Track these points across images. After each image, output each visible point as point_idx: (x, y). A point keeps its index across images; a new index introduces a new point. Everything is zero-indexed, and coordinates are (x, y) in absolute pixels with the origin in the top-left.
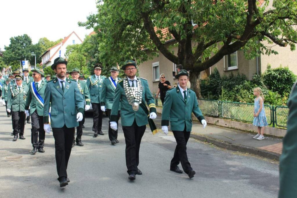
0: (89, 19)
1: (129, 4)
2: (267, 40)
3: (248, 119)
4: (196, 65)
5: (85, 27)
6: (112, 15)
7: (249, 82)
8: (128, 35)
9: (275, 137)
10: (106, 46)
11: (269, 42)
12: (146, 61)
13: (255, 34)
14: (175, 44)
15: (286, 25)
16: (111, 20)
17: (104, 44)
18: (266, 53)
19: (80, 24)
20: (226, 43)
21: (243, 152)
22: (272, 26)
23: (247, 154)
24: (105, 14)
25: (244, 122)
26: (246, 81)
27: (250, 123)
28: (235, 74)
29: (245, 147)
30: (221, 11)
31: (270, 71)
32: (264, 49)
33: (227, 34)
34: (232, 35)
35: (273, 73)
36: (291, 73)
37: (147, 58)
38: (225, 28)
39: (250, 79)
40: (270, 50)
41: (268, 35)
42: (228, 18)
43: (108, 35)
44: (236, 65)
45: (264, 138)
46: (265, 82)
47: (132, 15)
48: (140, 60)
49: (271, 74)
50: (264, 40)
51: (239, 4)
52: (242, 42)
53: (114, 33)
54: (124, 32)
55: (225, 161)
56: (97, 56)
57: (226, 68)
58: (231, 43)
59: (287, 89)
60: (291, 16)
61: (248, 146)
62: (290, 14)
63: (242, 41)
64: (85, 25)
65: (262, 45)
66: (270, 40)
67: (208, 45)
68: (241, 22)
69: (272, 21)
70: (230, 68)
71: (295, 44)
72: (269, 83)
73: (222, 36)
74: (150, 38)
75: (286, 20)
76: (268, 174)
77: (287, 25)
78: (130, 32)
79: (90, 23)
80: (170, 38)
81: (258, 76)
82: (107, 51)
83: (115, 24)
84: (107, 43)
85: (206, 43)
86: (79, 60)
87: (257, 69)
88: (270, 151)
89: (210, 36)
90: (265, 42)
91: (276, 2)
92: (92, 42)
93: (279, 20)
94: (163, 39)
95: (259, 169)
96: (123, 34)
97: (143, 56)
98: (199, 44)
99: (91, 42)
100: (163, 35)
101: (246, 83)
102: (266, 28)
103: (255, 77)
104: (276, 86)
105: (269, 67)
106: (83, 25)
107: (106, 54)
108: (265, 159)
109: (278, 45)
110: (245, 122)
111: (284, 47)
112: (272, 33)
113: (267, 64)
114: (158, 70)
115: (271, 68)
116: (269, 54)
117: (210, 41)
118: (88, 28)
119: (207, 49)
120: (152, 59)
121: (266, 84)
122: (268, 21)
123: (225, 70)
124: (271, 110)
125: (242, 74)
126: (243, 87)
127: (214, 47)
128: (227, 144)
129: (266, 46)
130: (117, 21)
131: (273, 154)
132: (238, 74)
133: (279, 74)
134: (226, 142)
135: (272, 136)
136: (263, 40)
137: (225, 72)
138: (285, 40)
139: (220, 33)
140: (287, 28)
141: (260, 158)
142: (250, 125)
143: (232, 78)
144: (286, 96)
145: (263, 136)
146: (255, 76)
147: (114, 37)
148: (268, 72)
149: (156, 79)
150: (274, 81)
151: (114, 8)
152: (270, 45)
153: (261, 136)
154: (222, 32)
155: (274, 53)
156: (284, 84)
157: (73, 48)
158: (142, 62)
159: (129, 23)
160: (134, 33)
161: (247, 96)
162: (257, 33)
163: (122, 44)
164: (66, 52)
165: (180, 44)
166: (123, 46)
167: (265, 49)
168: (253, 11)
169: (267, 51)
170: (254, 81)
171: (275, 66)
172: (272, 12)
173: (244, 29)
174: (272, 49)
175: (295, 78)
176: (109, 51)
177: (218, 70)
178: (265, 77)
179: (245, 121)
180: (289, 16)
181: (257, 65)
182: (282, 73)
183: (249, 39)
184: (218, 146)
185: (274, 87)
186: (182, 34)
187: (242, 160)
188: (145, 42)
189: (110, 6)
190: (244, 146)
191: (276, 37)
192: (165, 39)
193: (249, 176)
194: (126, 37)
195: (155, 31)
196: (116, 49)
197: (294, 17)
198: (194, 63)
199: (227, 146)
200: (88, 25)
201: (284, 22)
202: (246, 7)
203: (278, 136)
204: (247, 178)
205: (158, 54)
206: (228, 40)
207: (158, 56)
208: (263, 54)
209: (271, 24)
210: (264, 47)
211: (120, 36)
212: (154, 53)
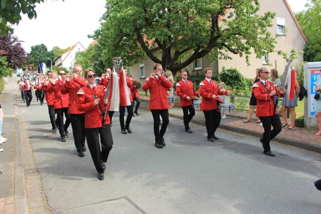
0: (96, 32)
1: (128, 22)
2: (224, 49)
4: (174, 66)
5: (92, 38)
6: (114, 30)
8: (123, 45)
9: (234, 117)
10: (108, 53)
11: (226, 51)
12: (137, 63)
14: (158, 51)
16: (113, 33)
17: (106, 51)
18: (224, 58)
19: (89, 37)
20: (196, 51)
24: (108, 29)
28: (200, 73)
30: (192, 28)
31: (224, 71)
33: (197, 44)
34: (201, 45)
35: (227, 72)
36: (238, 72)
37: (138, 61)
38: (196, 40)
40: (227, 56)
41: (225, 46)
42: (197, 33)
44: (201, 67)
45: (226, 117)
46: (221, 79)
47: (131, 30)
48: (133, 62)
49: (225, 73)
50: (222, 49)
51: (204, 24)
52: (208, 51)
53: (114, 43)
54: (121, 42)
55: (202, 133)
56: (99, 60)
57: (194, 69)
58: (200, 51)
59: (236, 83)
60: (241, 33)
62: (241, 31)
64: (93, 37)
65: (221, 53)
66: (227, 49)
67: (182, 52)
68: (207, 36)
69: (227, 36)
70: (196, 69)
71: (243, 52)
72: (223, 79)
73: (194, 46)
74: (141, 47)
75: (237, 36)
76: (233, 141)
77: (238, 39)
78: (125, 42)
79: (96, 36)
80: (154, 47)
81: (216, 74)
82: (110, 56)
83: (115, 37)
84: (109, 50)
85: (181, 50)
86: (85, 63)
87: (215, 69)
88: (232, 126)
89: (185, 45)
90: (223, 51)
91: (230, 23)
93: (232, 35)
94: (149, 48)
95: (227, 139)
96: (120, 44)
97: (135, 60)
98: (175, 51)
99: (95, 49)
100: (150, 45)
102: (225, 41)
104: (229, 81)
105: (224, 68)
106: (91, 37)
107: (109, 58)
108: (230, 132)
109: (232, 53)
111: (236, 55)
112: (228, 45)
113: (222, 66)
114: (144, 70)
115: (225, 69)
116: (226, 59)
117: (183, 50)
118: (94, 39)
119: (181, 55)
120: (142, 61)
121: (222, 80)
122: (225, 36)
124: (230, 98)
127: (185, 53)
128: (201, 121)
130: (117, 34)
131: (235, 128)
132: (202, 73)
133: (231, 73)
134: (200, 120)
135: (231, 116)
137: (193, 71)
138: (237, 50)
139: (193, 44)
140: (237, 41)
141: (226, 131)
143: (197, 75)
144: (235, 89)
145: (226, 116)
146: (214, 74)
147: (114, 46)
148: (223, 72)
149: (142, 76)
150: (227, 78)
151: (116, 25)
152: (226, 53)
153: (224, 116)
155: (229, 59)
156: (234, 80)
157: (80, 54)
158: (134, 64)
159: (125, 36)
160: (128, 43)
162: (218, 44)
164: (75, 57)
165: (164, 51)
166: (121, 52)
167: (224, 55)
168: (216, 29)
169: (225, 57)
171: (227, 68)
172: (227, 29)
173: (208, 41)
174: (228, 56)
175: (241, 76)
177: (188, 70)
178: (221, 75)
180: (240, 33)
182: (232, 72)
183: (212, 48)
184: (195, 123)
185: (227, 82)
186: (167, 44)
188: (137, 50)
189: (113, 23)
191: (231, 47)
192: (151, 47)
193: (222, 143)
195: (145, 42)
196: (115, 54)
197: (243, 34)
198: (172, 65)
199: (202, 123)
200: (95, 37)
202: (209, 25)
203: (236, 116)
205: (146, 58)
206: (198, 48)
207: (146, 59)
208: (222, 59)
209: (227, 38)
210: (223, 54)
211: (118, 45)
212: (142, 57)
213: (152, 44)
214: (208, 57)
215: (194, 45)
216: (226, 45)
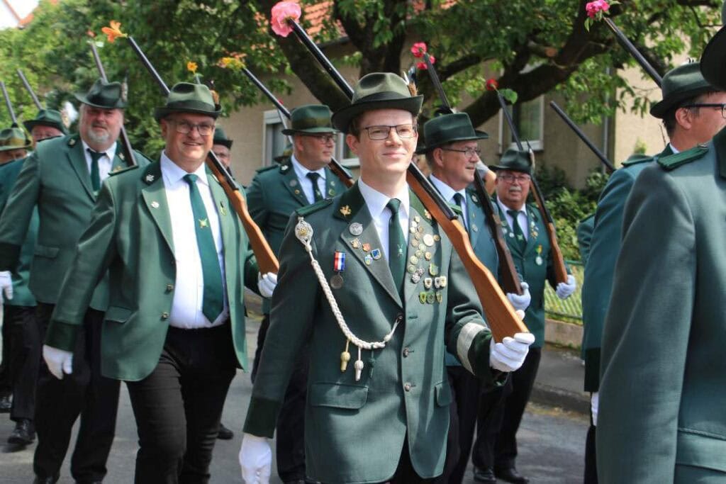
3: (566, 309)
7: (576, 195)
8: (194, 16)
12: (251, 106)
13: (603, 46)
14: (346, 58)
15: (700, 26)
18: (634, 108)
20: (512, 69)
21: (545, 404)
22: (656, 24)
23: (557, 412)
25: (554, 318)
26: (566, 192)
27: (571, 320)
29: (551, 390)
32: (627, 95)
33: (516, 41)
34: (532, 43)
37: (253, 95)
39: (579, 185)
40: (646, 99)
43: (132, 11)
44: (537, 138)
48: (231, 99)
50: (628, 68)
52: (561, 71)
53: (151, 7)
56: (81, 77)
57: (505, 145)
58: (528, 68)
61: (561, 389)
63: (562, 67)
65: (621, 82)
67: (453, 69)
68: (563, 5)
69: (657, 10)
73: (502, 46)
75: (700, 10)
77: (705, 26)
78: (202, 6)
80: (332, 37)
81: (603, 177)
82: (123, 65)
85: (448, 60)
86: (12, 85)
89: (462, 40)
90: (632, 74)
92: (68, 26)
93: (680, 7)
96: (179, 11)
97: (242, 90)
99: (63, 25)
100: (311, 26)
101: (566, 197)
102: (640, 28)
103: (594, 181)
110: (555, 316)
112: (654, 48)
113: (634, 142)
116: (644, 109)
117: (460, 54)
119: (449, 79)
122: (646, 9)
123: (500, 151)
125: (556, 169)
126: (555, 209)
127: (470, 75)
129: (634, 87)
136: (625, 65)
139: (497, 34)
140: (701, 33)
142: (569, 328)
146: (595, 178)
147: (150, 19)
152: (647, 84)
154: (503, 31)
158: (237, 110)
161: (566, 239)
162: (609, 42)
163: (172, 45)
165: (367, 61)
167: (633, 94)
169: (637, 103)
170: (590, 194)
173: (570, 28)
174: (652, 98)
176: (131, 65)
179: (556, 314)
181: (603, 141)
183: (582, 59)
186: (380, 30)
187: (543, 426)
188: (251, 44)
190: (550, 387)
191: (666, 59)
194: (189, 23)
201: (695, 14)
204: (554, 474)
205: (291, 85)
206: (517, 57)
207: (289, 90)
208: (624, 111)
209: (654, 18)
210: (629, 90)
211: (170, 16)
212: (276, 80)
213: (324, 22)
214: (567, 99)
215: (502, 42)
216: (647, 49)
